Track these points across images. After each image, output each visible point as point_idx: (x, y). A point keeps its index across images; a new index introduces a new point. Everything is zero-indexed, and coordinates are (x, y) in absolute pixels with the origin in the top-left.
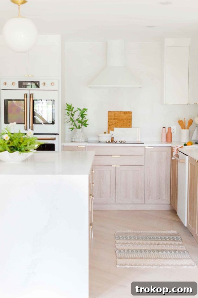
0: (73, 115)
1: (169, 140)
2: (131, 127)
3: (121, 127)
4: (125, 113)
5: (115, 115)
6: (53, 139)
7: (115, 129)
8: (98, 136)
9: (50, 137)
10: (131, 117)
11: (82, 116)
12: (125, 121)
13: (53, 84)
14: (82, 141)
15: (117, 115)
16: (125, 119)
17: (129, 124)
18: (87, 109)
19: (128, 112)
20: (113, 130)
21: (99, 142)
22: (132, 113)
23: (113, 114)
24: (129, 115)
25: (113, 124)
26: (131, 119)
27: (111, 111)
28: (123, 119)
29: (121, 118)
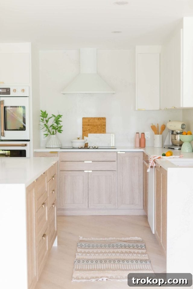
0: (47, 121)
1: (143, 146)
2: (106, 133)
3: (96, 132)
4: (99, 119)
5: (89, 121)
6: (24, 145)
7: (89, 135)
8: (72, 142)
9: (21, 144)
10: (105, 122)
11: (57, 122)
12: (99, 127)
13: (23, 90)
14: (56, 147)
15: (91, 121)
16: (99, 125)
17: (103, 130)
18: (62, 116)
19: (102, 118)
20: (87, 136)
21: (73, 147)
22: (106, 119)
23: (87, 121)
24: (103, 121)
25: (87, 130)
26: (105, 125)
27: (85, 118)
28: (97, 125)
29: (95, 124)
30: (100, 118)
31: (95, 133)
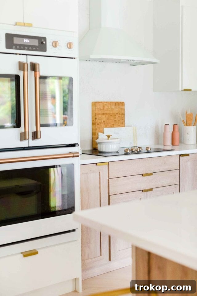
2: (124, 127)
3: (113, 126)
4: (116, 104)
5: (104, 107)
7: (105, 130)
10: (124, 110)
13: (69, 45)
15: (106, 107)
16: (117, 114)
17: (121, 121)
19: (120, 102)
20: (103, 132)
22: (124, 104)
24: (121, 107)
25: (102, 122)
26: (124, 113)
27: (98, 102)
28: (114, 114)
29: (111, 112)
30: (117, 102)
31: (111, 127)
